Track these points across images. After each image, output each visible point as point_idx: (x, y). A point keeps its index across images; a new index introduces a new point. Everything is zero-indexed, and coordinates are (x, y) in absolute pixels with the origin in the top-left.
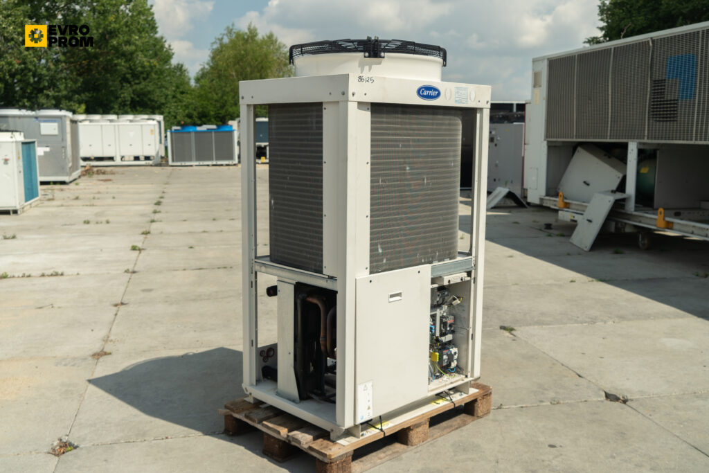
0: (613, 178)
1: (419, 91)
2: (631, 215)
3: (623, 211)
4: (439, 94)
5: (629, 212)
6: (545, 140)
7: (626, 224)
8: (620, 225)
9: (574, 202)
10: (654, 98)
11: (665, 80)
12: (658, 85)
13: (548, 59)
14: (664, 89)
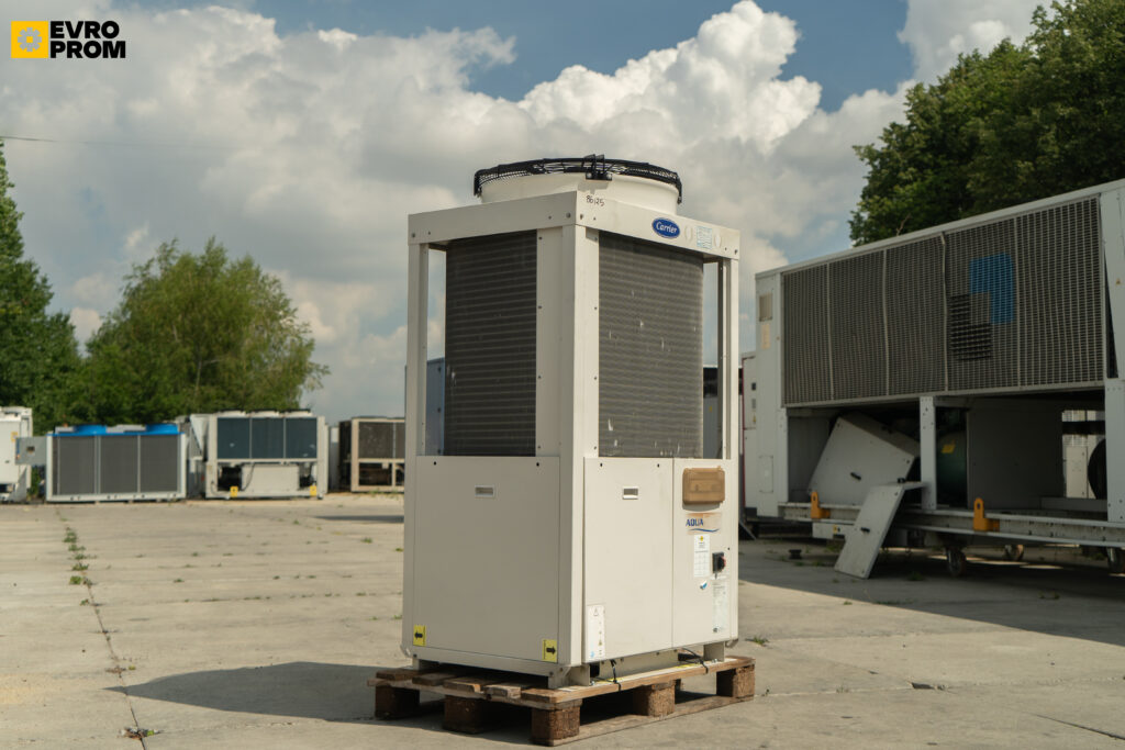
0: (900, 462)
1: (654, 224)
2: (933, 516)
3: (918, 511)
4: (677, 233)
5: (929, 512)
6: (782, 407)
7: (925, 532)
8: (915, 534)
9: (837, 506)
10: (954, 325)
11: (968, 295)
12: (960, 304)
13: (782, 273)
14: (968, 309)
